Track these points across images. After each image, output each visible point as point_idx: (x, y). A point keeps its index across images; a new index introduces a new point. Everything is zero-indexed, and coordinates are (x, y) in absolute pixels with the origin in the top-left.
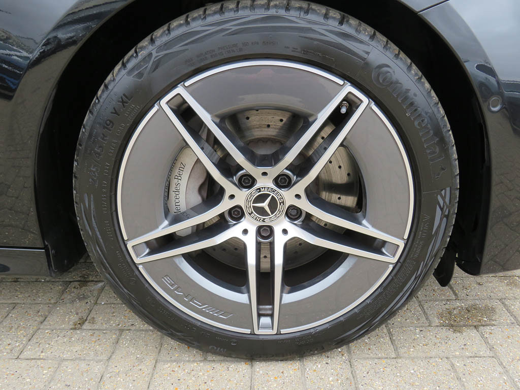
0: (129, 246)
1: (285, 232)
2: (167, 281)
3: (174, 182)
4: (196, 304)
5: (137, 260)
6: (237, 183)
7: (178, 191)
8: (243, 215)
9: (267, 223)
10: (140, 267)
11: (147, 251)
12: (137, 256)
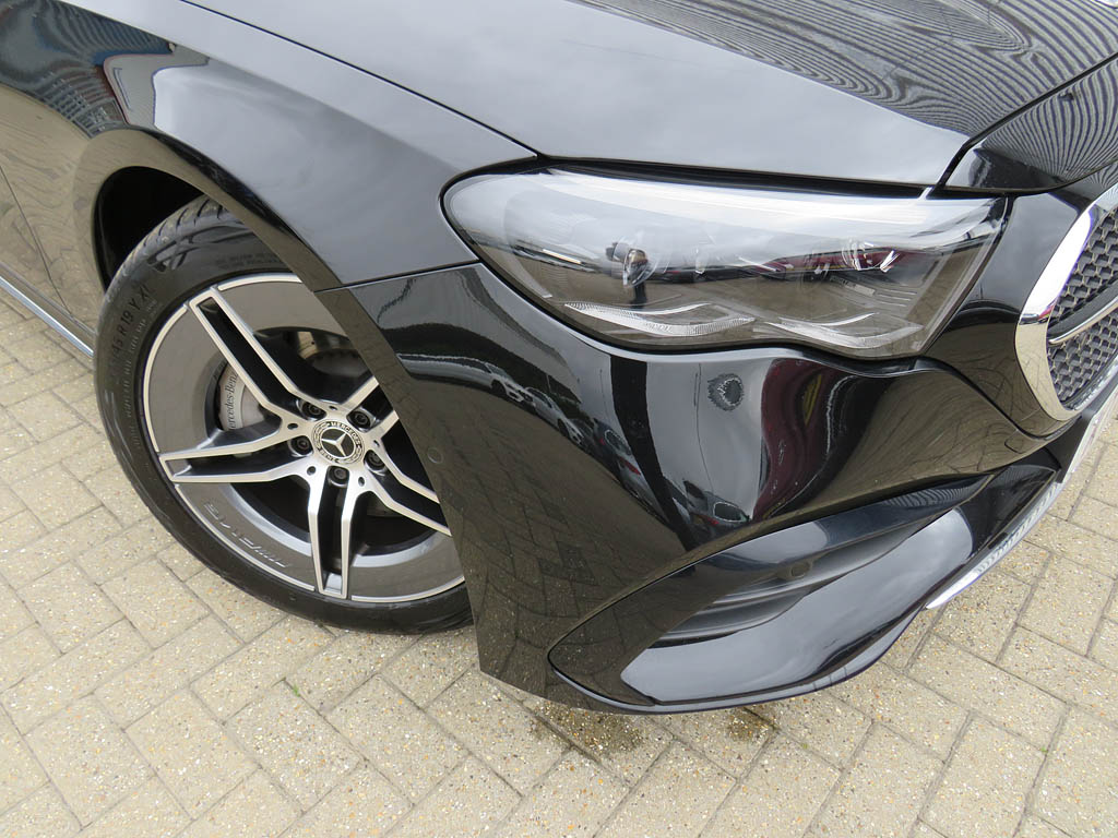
0: (163, 459)
1: (361, 480)
2: (211, 509)
3: (225, 394)
4: (247, 542)
5: (173, 478)
6: (300, 410)
7: (230, 404)
8: (311, 449)
9: (341, 464)
10: (177, 486)
11: (189, 467)
12: (173, 473)
